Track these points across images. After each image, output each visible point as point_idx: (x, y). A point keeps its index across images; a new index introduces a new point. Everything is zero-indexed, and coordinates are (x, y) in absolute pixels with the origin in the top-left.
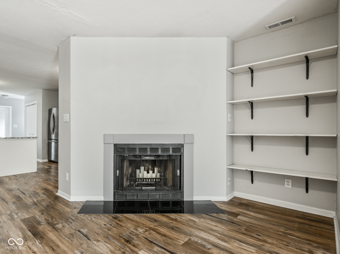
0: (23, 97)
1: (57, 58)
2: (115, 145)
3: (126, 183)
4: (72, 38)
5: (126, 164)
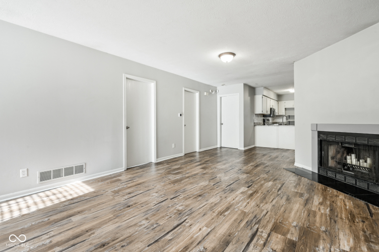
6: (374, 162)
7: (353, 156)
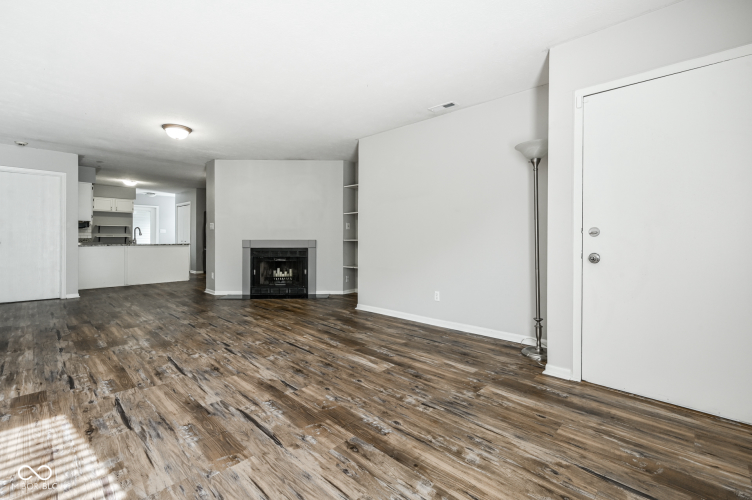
0: (173, 195)
1: (205, 169)
2: (252, 250)
3: (262, 280)
4: (216, 162)
5: (262, 266)
6: (293, 272)
7: (278, 269)
